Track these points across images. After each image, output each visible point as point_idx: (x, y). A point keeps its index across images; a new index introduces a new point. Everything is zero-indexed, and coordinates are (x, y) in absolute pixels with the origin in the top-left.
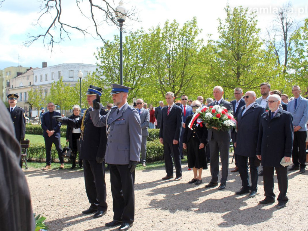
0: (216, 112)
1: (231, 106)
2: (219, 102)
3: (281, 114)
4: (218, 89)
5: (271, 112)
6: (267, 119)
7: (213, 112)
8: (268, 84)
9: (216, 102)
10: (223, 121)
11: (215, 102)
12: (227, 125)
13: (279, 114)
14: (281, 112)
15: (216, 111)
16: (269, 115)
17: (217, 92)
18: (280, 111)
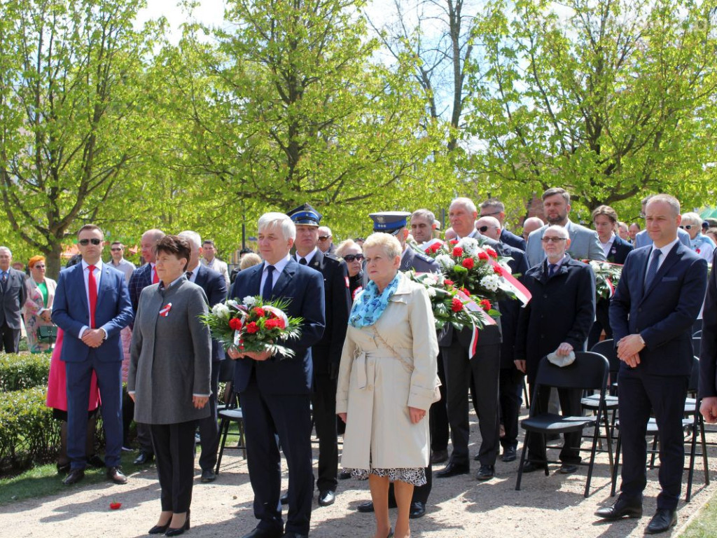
0: (463, 254)
3: (570, 267)
4: (463, 206)
5: (549, 264)
6: (539, 279)
7: (457, 254)
10: (480, 277)
12: (488, 288)
13: (565, 267)
14: (569, 263)
15: (465, 252)
16: (543, 271)
17: (459, 213)
18: (565, 261)
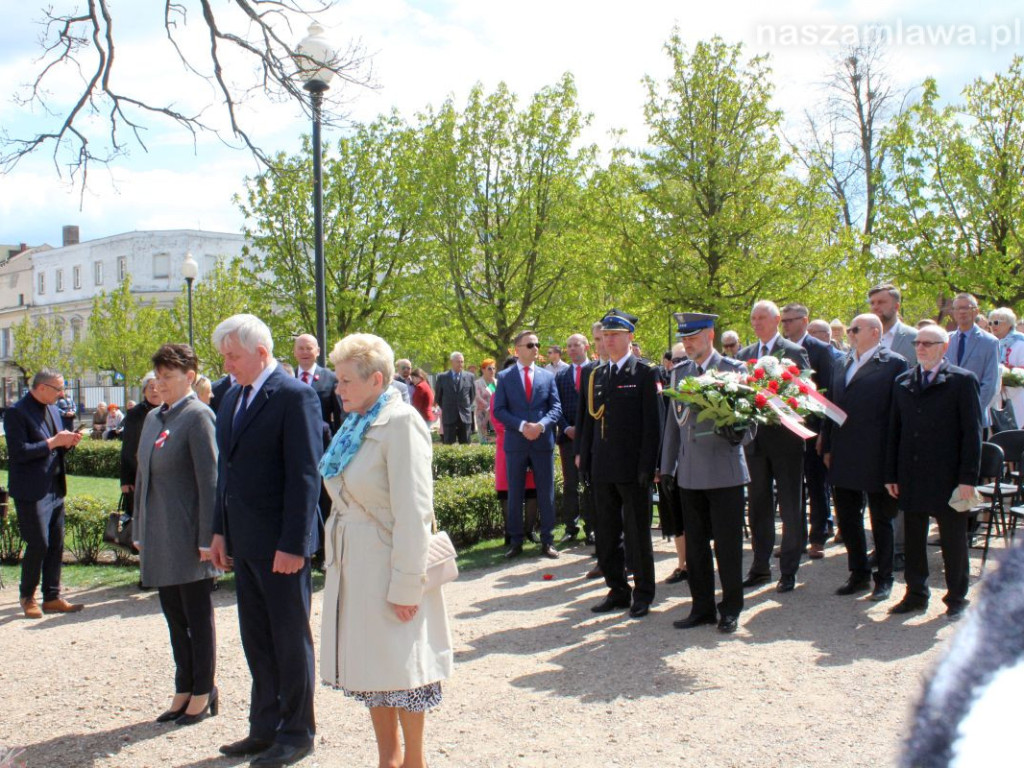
1: (803, 355)
2: (770, 346)
3: (950, 375)
4: (766, 309)
5: (922, 370)
6: (912, 390)
8: (891, 288)
9: (761, 345)
11: (759, 345)
13: (943, 375)
14: (948, 370)
16: (916, 379)
18: (943, 368)
